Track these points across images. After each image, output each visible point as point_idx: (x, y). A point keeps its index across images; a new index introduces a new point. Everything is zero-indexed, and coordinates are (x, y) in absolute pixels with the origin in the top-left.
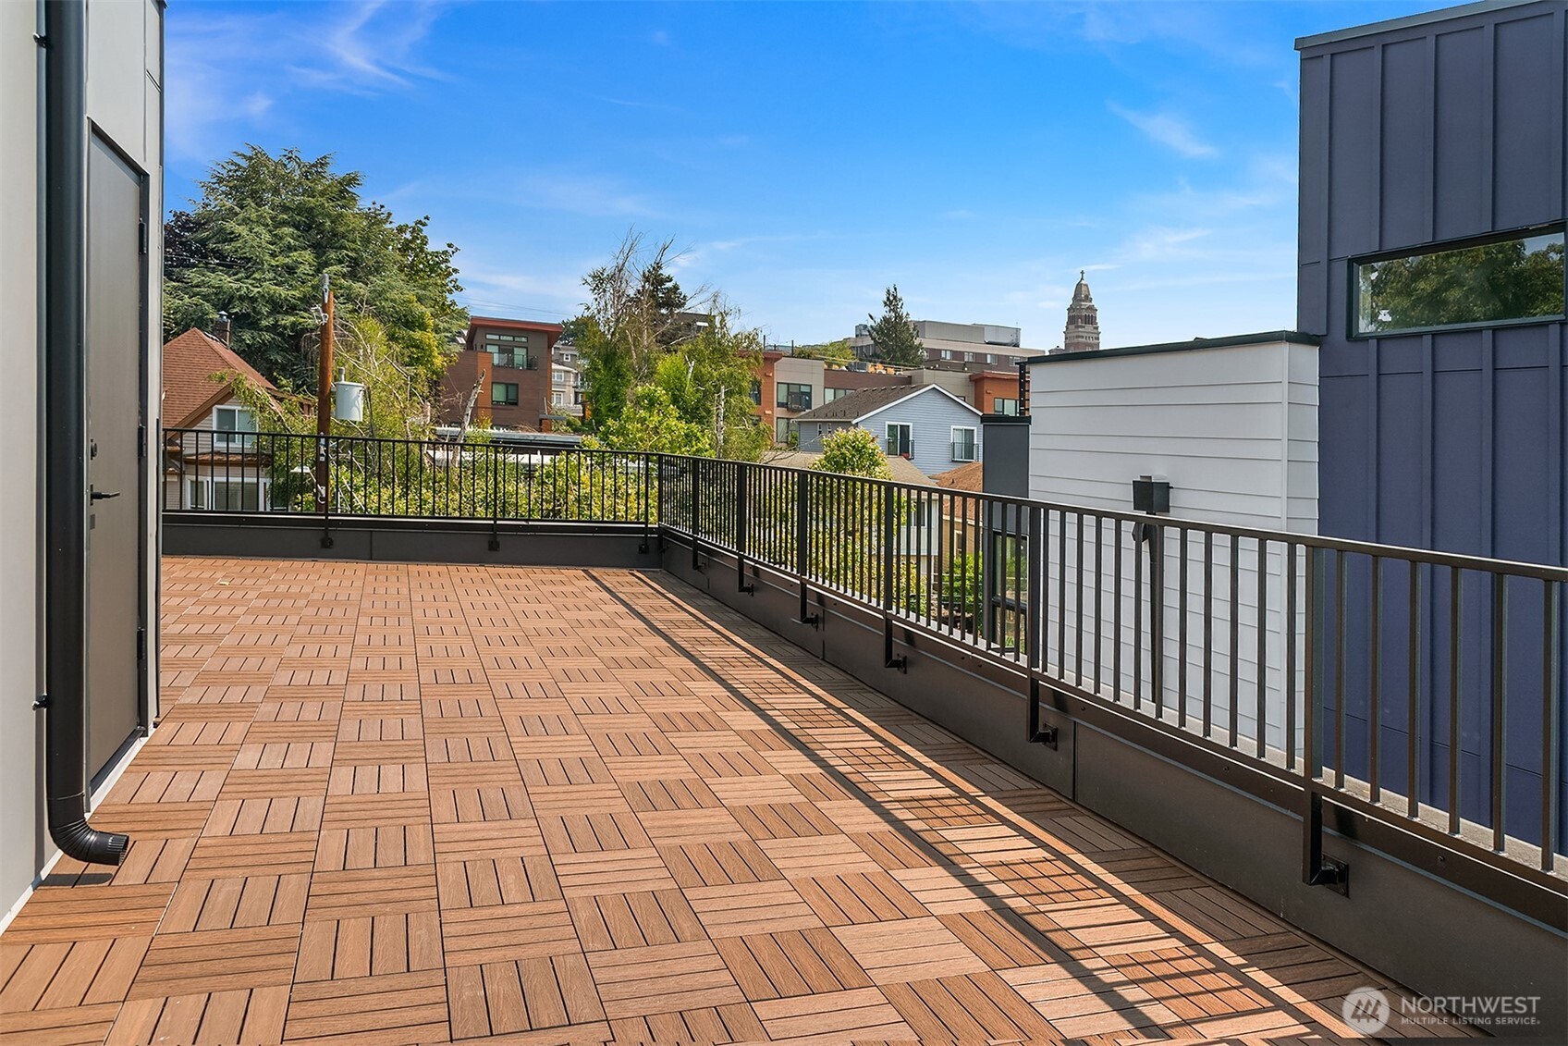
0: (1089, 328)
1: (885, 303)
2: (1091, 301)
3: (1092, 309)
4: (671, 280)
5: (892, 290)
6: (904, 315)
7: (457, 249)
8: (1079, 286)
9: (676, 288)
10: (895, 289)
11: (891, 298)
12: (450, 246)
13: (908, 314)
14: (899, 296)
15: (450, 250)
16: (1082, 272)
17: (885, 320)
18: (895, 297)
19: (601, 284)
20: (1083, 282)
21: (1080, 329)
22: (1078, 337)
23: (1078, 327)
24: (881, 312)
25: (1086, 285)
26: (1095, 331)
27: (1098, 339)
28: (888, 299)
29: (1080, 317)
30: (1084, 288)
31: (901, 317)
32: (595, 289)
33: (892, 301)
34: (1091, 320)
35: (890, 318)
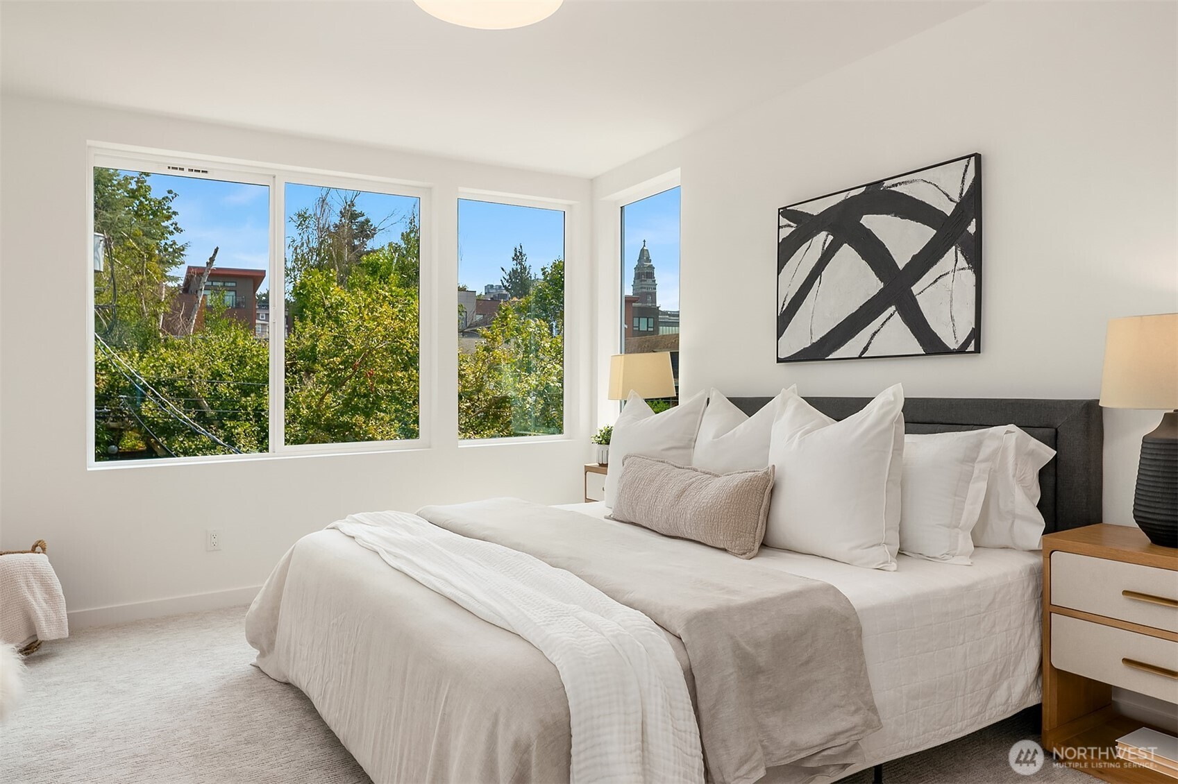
0: (649, 281)
1: (513, 258)
2: (650, 262)
3: (652, 268)
4: (363, 215)
5: (518, 248)
6: (527, 267)
7: (176, 195)
8: (642, 250)
9: (367, 221)
10: (521, 247)
11: (518, 254)
12: (170, 192)
13: (530, 266)
14: (524, 253)
15: (170, 196)
16: (644, 241)
17: (514, 271)
18: (521, 253)
19: (305, 221)
20: (645, 248)
21: (643, 283)
22: (642, 288)
23: (641, 281)
24: (511, 265)
25: (647, 250)
26: (653, 283)
27: (655, 289)
28: (516, 255)
29: (643, 274)
30: (645, 253)
31: (525, 268)
32: (299, 225)
33: (518, 256)
34: (650, 275)
35: (517, 269)
